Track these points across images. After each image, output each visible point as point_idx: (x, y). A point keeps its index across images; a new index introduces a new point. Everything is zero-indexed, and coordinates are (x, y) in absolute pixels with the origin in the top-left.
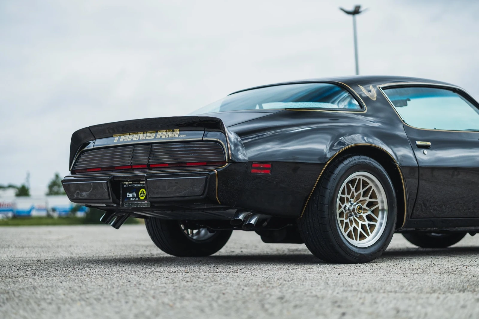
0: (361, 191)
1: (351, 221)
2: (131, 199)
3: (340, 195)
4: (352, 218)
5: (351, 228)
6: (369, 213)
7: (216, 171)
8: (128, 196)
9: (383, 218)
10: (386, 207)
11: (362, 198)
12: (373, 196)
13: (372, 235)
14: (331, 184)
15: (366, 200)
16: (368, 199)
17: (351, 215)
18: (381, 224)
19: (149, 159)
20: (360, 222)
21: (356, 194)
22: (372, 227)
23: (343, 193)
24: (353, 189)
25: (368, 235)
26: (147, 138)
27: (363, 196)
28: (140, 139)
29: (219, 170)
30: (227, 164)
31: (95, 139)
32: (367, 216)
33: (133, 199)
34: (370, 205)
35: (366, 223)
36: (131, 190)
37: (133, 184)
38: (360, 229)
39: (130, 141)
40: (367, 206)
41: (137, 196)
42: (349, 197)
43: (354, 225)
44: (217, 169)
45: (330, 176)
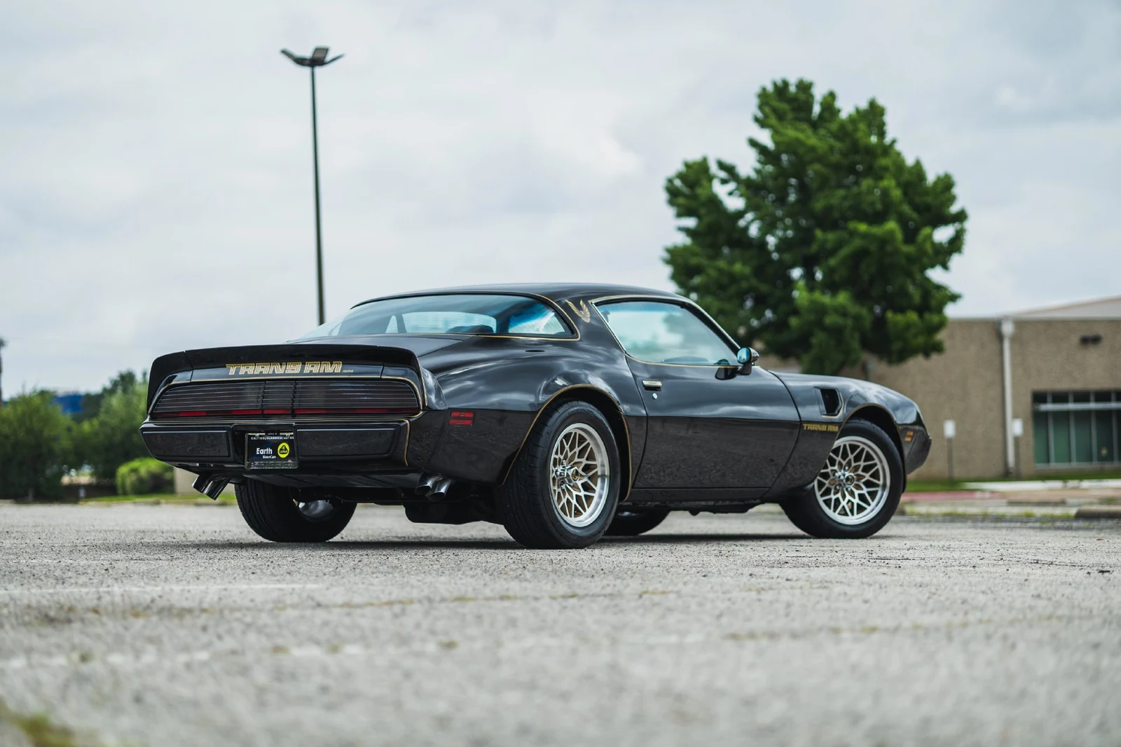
0: (577, 450)
1: (563, 490)
2: (264, 457)
3: (554, 456)
4: (563, 487)
5: (564, 501)
6: (585, 480)
7: (407, 421)
8: (258, 453)
9: (602, 488)
10: (607, 473)
11: (576, 460)
12: (591, 457)
13: (589, 510)
14: (543, 441)
15: (581, 462)
16: (584, 461)
17: (563, 482)
18: (600, 497)
19: (293, 401)
20: (575, 493)
21: (570, 454)
22: (589, 499)
23: (557, 453)
24: (567, 447)
25: (585, 510)
26: (289, 371)
27: (578, 457)
28: (276, 372)
29: (411, 420)
30: (421, 413)
31: (193, 370)
32: (582, 484)
33: (267, 457)
34: (587, 468)
35: (582, 493)
36: (263, 444)
37: (267, 435)
38: (574, 502)
39: (257, 375)
40: (583, 470)
41: (275, 453)
42: (562, 457)
43: (567, 496)
44: (408, 418)
45: (542, 429)
